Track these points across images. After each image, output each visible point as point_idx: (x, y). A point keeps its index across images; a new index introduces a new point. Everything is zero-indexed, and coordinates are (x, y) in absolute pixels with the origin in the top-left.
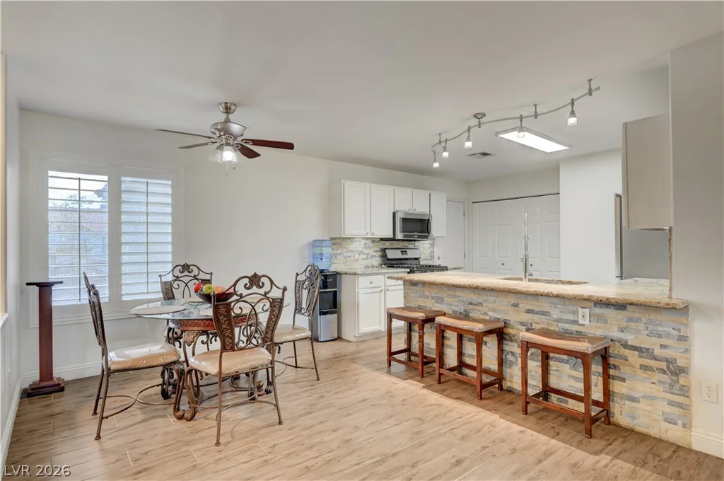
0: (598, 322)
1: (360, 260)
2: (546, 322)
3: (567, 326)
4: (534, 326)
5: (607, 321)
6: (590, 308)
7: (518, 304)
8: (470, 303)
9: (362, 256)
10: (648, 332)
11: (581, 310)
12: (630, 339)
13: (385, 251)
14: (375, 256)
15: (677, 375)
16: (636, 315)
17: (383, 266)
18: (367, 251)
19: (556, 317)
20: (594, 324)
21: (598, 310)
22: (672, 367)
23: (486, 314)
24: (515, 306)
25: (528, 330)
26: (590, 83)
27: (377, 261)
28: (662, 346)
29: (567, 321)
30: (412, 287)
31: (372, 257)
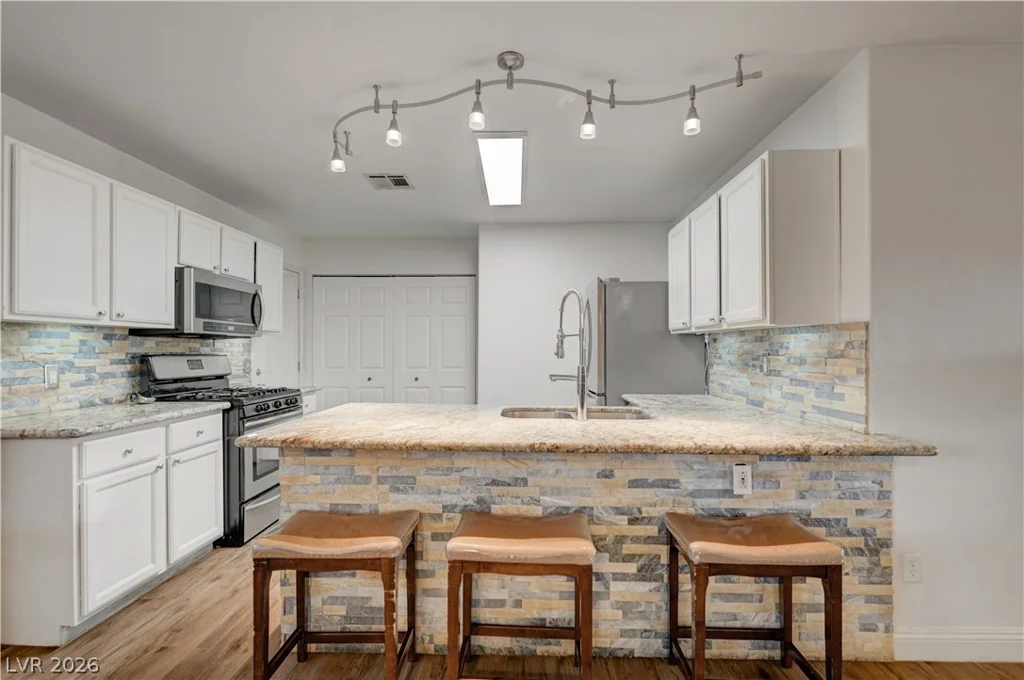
0: (764, 488)
1: (64, 387)
2: (670, 499)
3: (713, 503)
4: (647, 512)
5: (779, 482)
6: (753, 463)
7: (612, 471)
8: (494, 483)
9: (70, 377)
10: (839, 492)
11: (737, 470)
12: (814, 507)
13: (148, 362)
14: (113, 375)
15: (877, 553)
16: (824, 468)
17: (144, 399)
18: (91, 362)
19: (691, 488)
20: (759, 491)
21: (764, 466)
22: (870, 543)
23: (537, 502)
24: (606, 477)
25: (633, 521)
26: (739, 62)
27: (120, 385)
28: (860, 512)
29: (709, 494)
30: (308, 459)
31: (105, 376)
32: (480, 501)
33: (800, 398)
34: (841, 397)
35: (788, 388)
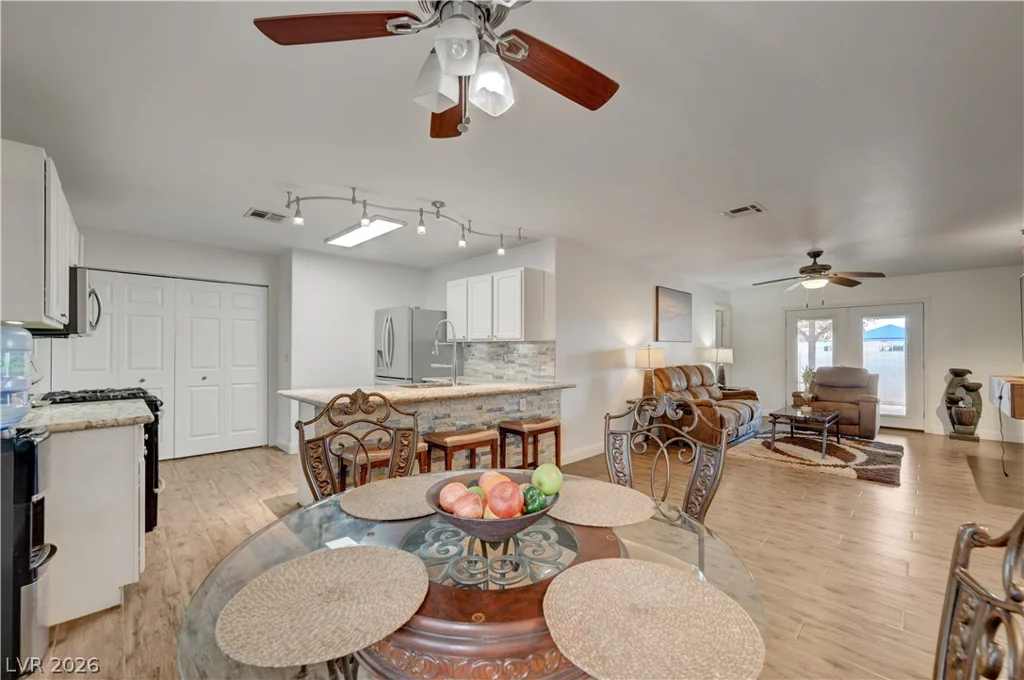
2: (501, 416)
3: (514, 415)
4: (494, 423)
5: (533, 404)
6: (526, 397)
7: (481, 407)
8: (436, 418)
10: (548, 406)
11: (521, 400)
12: (542, 411)
19: (507, 409)
20: (528, 408)
21: (529, 398)
23: (454, 424)
28: (553, 413)
29: (513, 412)
32: (430, 428)
33: (525, 372)
34: (544, 370)
35: (518, 368)
